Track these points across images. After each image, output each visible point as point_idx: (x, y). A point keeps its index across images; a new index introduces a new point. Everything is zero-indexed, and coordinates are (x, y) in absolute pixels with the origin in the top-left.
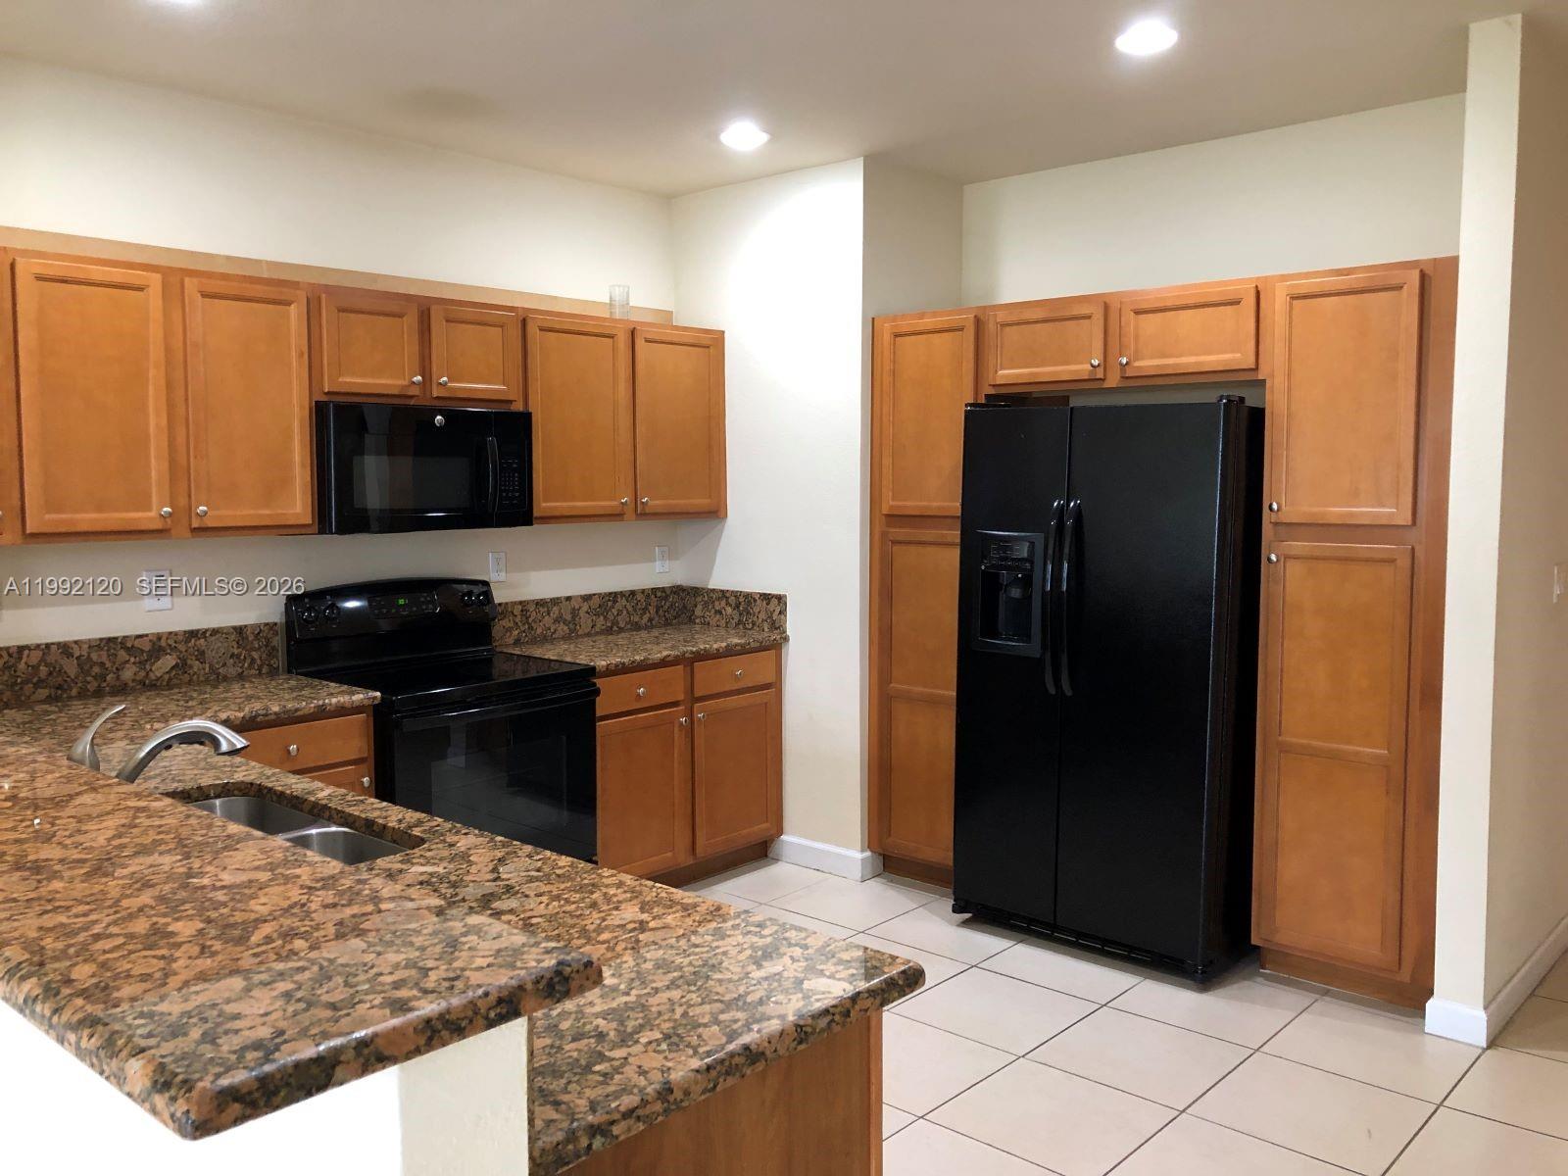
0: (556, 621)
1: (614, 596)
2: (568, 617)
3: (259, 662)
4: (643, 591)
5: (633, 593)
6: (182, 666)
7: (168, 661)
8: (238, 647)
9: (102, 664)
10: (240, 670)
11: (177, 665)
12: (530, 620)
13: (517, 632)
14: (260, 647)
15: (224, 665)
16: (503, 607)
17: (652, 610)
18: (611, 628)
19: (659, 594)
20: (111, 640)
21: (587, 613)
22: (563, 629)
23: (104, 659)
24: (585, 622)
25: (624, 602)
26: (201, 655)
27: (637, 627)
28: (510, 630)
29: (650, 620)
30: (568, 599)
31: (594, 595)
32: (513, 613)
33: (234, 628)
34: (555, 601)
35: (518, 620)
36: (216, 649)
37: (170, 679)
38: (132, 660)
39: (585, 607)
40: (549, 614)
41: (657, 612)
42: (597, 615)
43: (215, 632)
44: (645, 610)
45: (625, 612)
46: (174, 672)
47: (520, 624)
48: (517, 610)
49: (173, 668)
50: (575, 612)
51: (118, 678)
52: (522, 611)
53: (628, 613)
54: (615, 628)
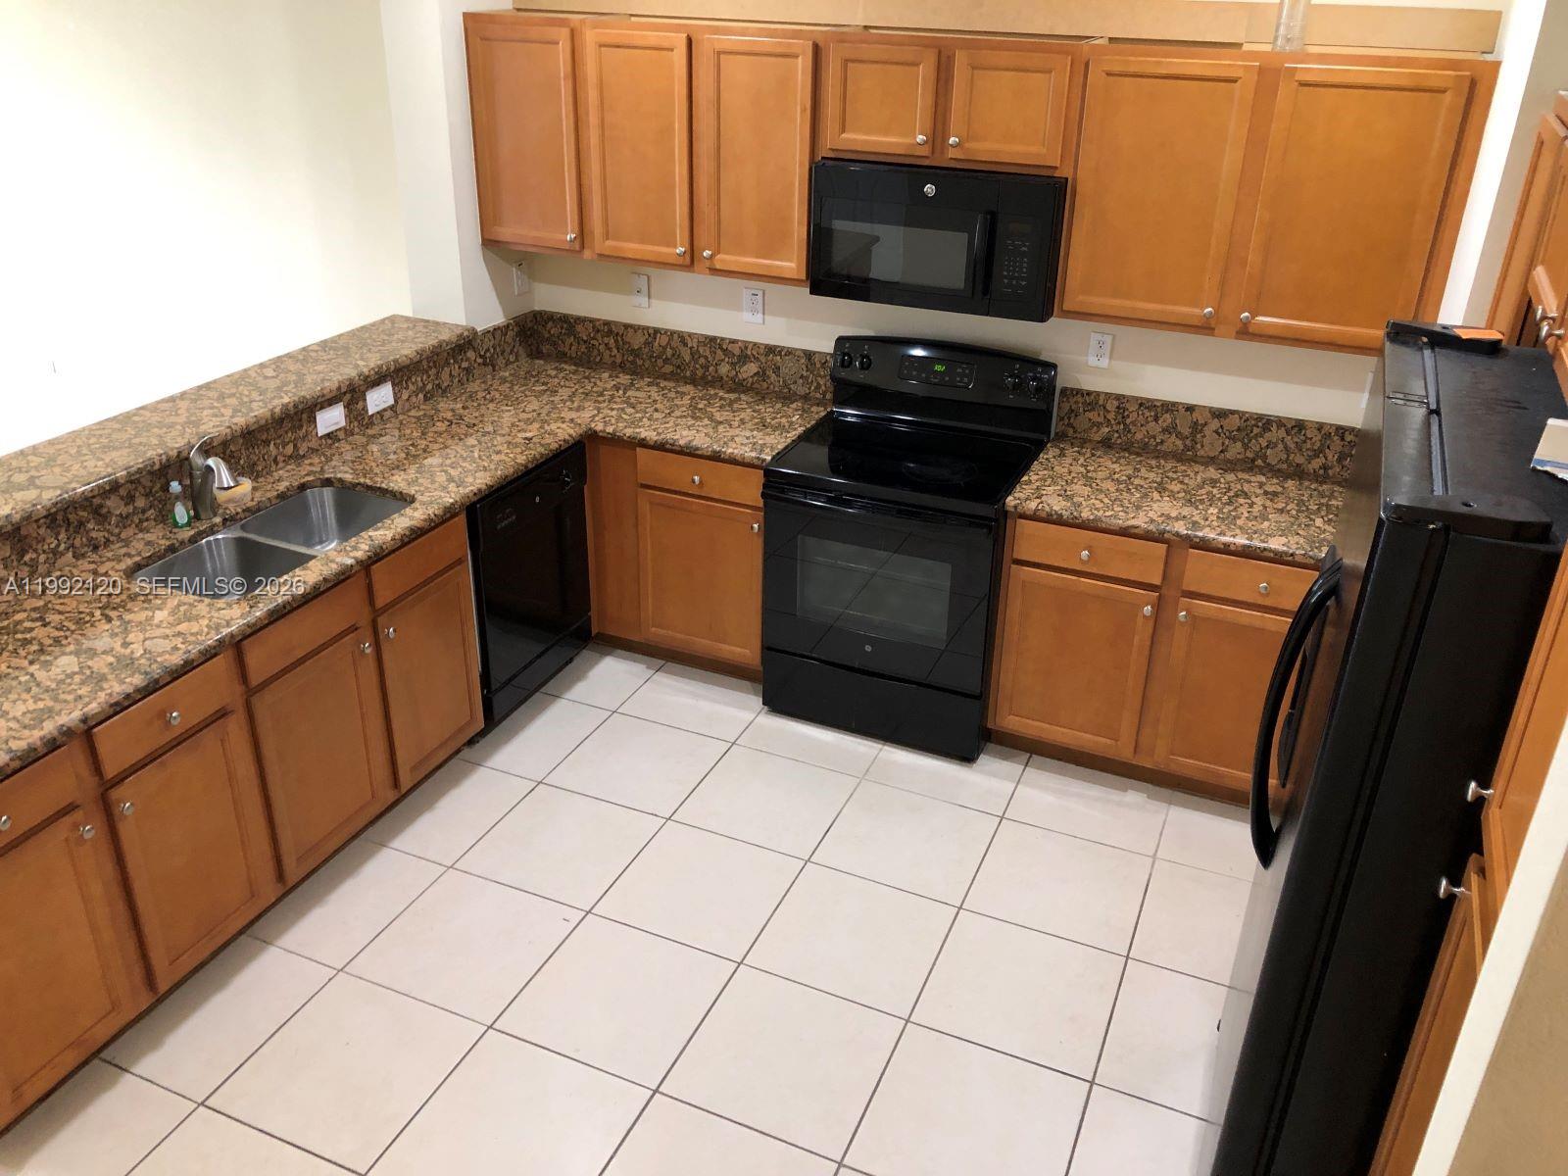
0: (1165, 430)
1: (1265, 423)
2: (1186, 431)
3: (823, 388)
4: (1320, 426)
5: (1300, 425)
6: (762, 374)
7: (750, 369)
8: (807, 371)
9: (706, 358)
10: (808, 391)
11: (758, 372)
12: (1128, 421)
13: (1107, 430)
14: (825, 376)
15: (795, 382)
16: (1092, 397)
17: (1332, 456)
18: (1253, 460)
19: (1349, 438)
20: (713, 339)
21: (1216, 432)
22: (1173, 443)
23: (708, 353)
24: (1210, 445)
25: (1282, 433)
26: (777, 370)
27: (1299, 474)
28: (1099, 425)
29: (1325, 467)
30: (1190, 408)
31: (1233, 412)
32: (1104, 408)
33: (805, 352)
34: (1169, 407)
35: (1111, 416)
36: (789, 368)
37: (752, 384)
38: (727, 359)
39: (1215, 424)
40: (1156, 419)
41: (1339, 460)
42: (1234, 439)
43: (790, 352)
44: (1317, 454)
45: (1281, 446)
46: (756, 378)
47: (1113, 422)
48: (1112, 405)
49: (755, 374)
50: (1197, 428)
51: (716, 371)
52: (1118, 407)
53: (1286, 447)
54: (1259, 462)
